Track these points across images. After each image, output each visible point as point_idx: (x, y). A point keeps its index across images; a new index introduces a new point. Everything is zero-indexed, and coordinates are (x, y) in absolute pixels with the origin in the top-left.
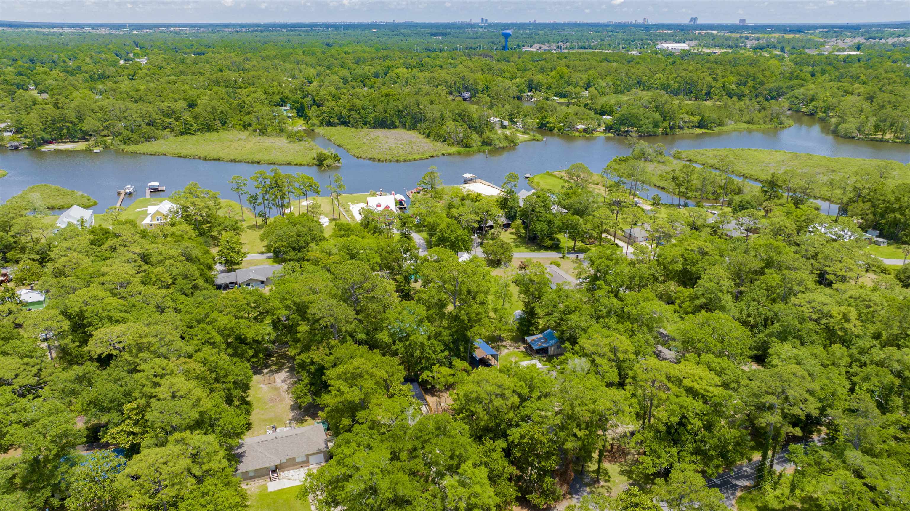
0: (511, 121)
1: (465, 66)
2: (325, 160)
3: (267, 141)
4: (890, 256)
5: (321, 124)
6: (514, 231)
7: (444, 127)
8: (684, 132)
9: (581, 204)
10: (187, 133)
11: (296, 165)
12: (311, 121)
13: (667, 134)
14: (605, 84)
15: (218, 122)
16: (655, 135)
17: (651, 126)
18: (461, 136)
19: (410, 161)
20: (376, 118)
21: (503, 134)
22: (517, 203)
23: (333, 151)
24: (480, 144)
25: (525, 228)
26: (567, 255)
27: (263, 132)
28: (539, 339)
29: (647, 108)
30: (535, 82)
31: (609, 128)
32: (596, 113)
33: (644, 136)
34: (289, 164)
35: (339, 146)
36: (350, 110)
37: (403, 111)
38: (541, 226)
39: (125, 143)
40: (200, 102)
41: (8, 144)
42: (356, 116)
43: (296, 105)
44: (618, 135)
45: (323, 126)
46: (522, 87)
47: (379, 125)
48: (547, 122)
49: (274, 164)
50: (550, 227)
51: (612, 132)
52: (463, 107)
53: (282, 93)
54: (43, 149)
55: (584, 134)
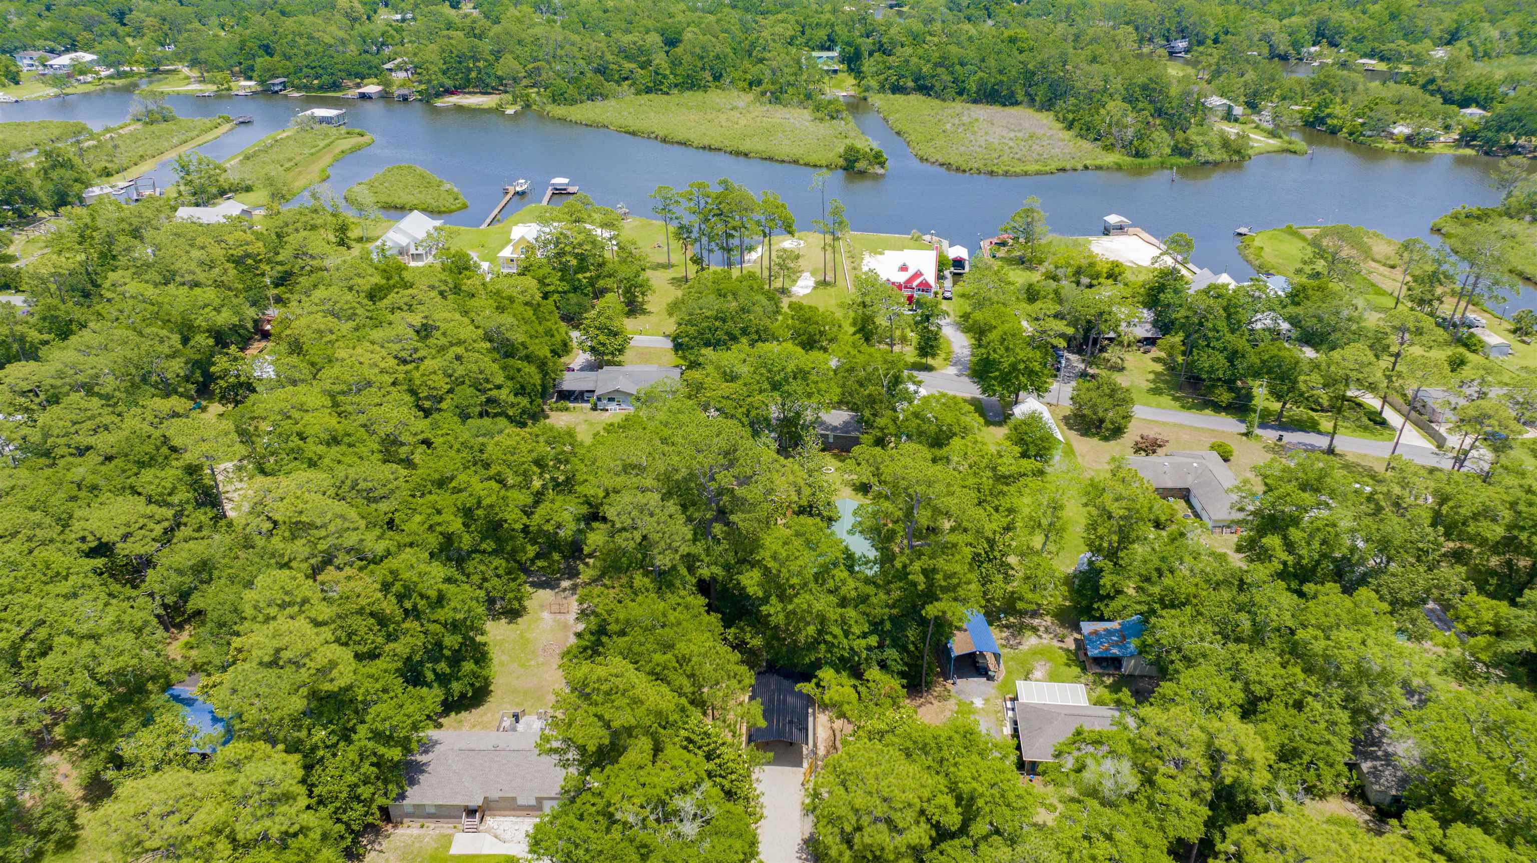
0: (1252, 105)
2: (857, 160)
3: (777, 114)
5: (882, 89)
6: (1163, 355)
7: (1102, 111)
10: (657, 91)
11: (807, 165)
12: (865, 82)
15: (707, 75)
18: (1130, 133)
19: (1016, 175)
20: (981, 83)
21: (1222, 132)
22: (1182, 298)
23: (876, 146)
24: (1168, 151)
25: (1184, 353)
26: (1258, 431)
27: (777, 97)
28: (1109, 632)
30: (1331, 24)
31: (1468, 138)
32: (1447, 100)
34: (796, 162)
35: (898, 133)
36: (936, 65)
37: (1034, 74)
38: (1213, 360)
39: (554, 101)
40: (688, 36)
41: (396, 91)
42: (944, 77)
43: (848, 49)
44: (1487, 153)
45: (884, 92)
46: (1300, 35)
47: (986, 97)
48: (1329, 115)
49: (771, 159)
50: (1232, 364)
51: (1473, 147)
52: (1152, 73)
53: (832, 25)
54: (440, 103)
55: (1406, 146)
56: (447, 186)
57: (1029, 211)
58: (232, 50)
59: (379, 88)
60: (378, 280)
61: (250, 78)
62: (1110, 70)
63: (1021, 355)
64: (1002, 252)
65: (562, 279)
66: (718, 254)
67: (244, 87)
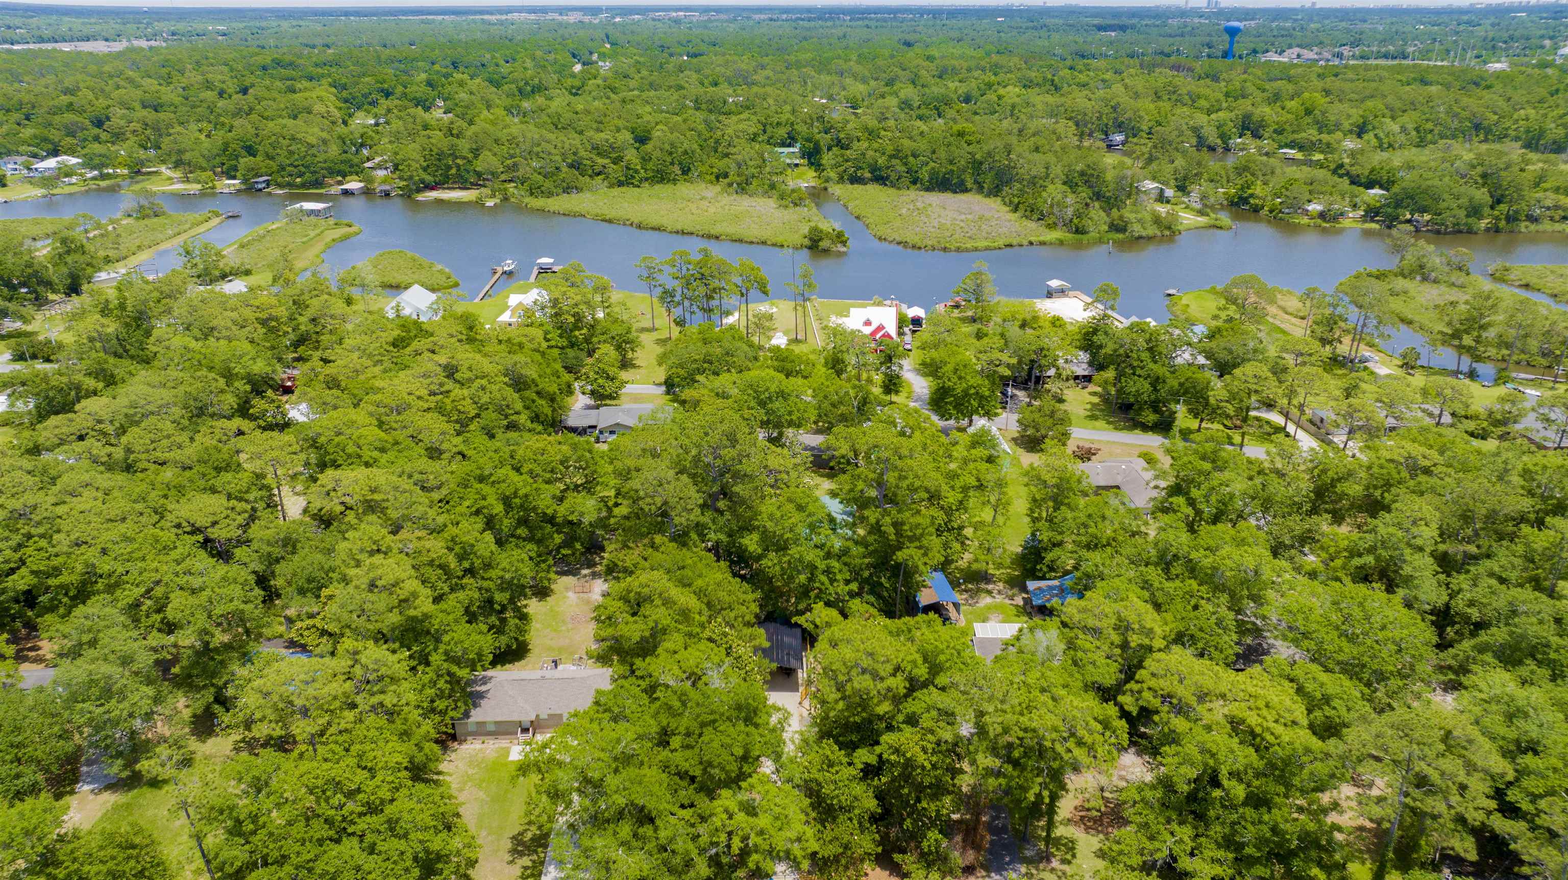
0: (1182, 189)
1: (1126, 87)
2: (821, 239)
3: (744, 203)
5: (841, 180)
6: (1099, 389)
7: (1044, 194)
8: (1540, 227)
10: (628, 184)
11: (774, 245)
12: (825, 174)
13: (1497, 230)
14: (1396, 128)
15: (677, 170)
16: (1470, 232)
17: (1462, 213)
18: (1070, 212)
19: (967, 250)
20: (933, 174)
21: (1154, 210)
22: (1109, 337)
23: (838, 226)
24: (1105, 227)
25: (1115, 387)
27: (743, 187)
28: (1051, 588)
29: (1463, 177)
30: (1255, 118)
31: (1372, 213)
32: (1353, 183)
33: (1446, 233)
34: (764, 243)
35: (858, 218)
36: (892, 157)
37: (981, 163)
38: (1138, 385)
39: (532, 194)
40: (656, 134)
41: (378, 188)
42: (899, 168)
43: (807, 145)
44: (1387, 227)
45: (843, 182)
46: (1226, 128)
47: (938, 185)
48: (1252, 196)
49: (741, 241)
50: (1155, 390)
51: (1377, 221)
52: (1090, 160)
53: (792, 124)
54: (421, 197)
55: (1319, 221)
56: (440, 267)
57: (979, 273)
58: (215, 151)
59: (362, 185)
60: (396, 333)
61: (234, 178)
62: (1052, 159)
63: (972, 382)
65: (561, 336)
66: (699, 314)
67: (229, 186)
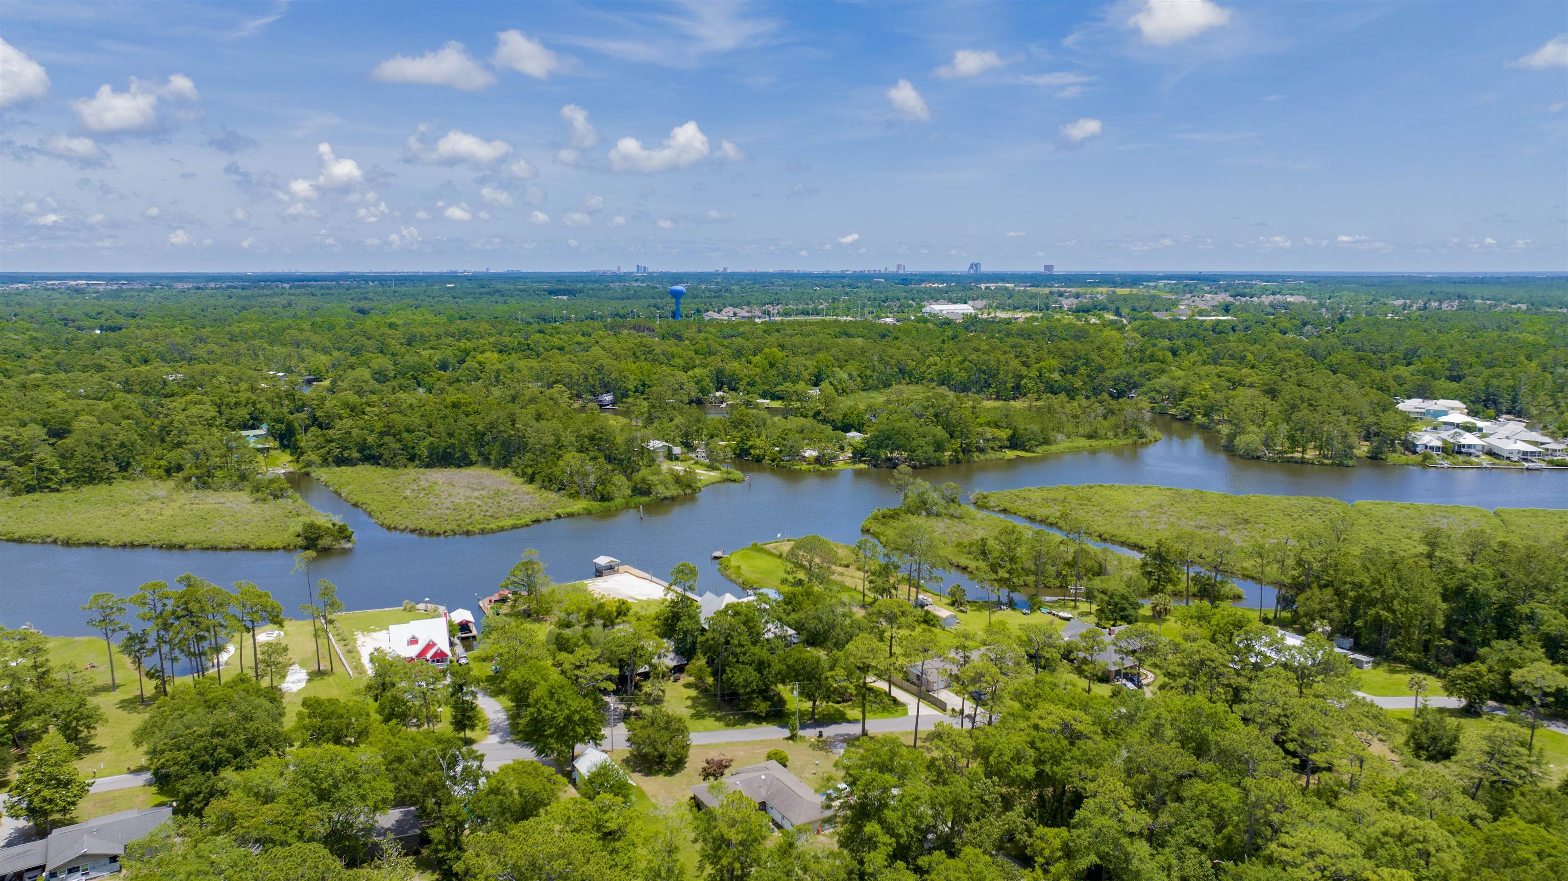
0: (688, 446)
2: (319, 537)
3: (210, 501)
4: (1385, 691)
5: (325, 462)
6: (692, 679)
7: (561, 463)
9: (820, 620)
10: (41, 489)
11: (259, 549)
12: (305, 457)
13: (958, 462)
15: (112, 466)
16: (939, 464)
17: (931, 449)
18: (592, 479)
20: (432, 448)
21: (672, 471)
22: (697, 622)
24: (629, 492)
25: (714, 674)
26: (801, 733)
27: (204, 481)
29: (921, 416)
30: (726, 373)
31: (858, 455)
32: (835, 428)
33: (922, 467)
34: (245, 548)
35: (356, 506)
36: (382, 434)
37: (484, 434)
38: (745, 674)
40: (78, 425)
42: (393, 445)
43: (278, 426)
44: (875, 466)
45: (328, 465)
46: (705, 383)
47: (439, 461)
48: (751, 447)
50: (762, 675)
51: (864, 462)
53: (254, 404)
55: (817, 466)
57: (529, 564)
62: (557, 425)
63: (574, 706)
64: (505, 609)
